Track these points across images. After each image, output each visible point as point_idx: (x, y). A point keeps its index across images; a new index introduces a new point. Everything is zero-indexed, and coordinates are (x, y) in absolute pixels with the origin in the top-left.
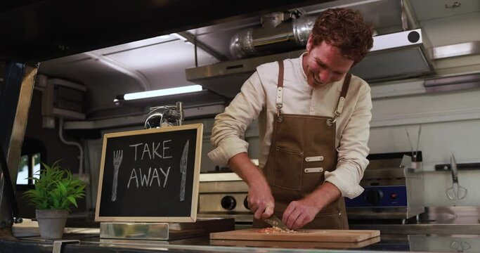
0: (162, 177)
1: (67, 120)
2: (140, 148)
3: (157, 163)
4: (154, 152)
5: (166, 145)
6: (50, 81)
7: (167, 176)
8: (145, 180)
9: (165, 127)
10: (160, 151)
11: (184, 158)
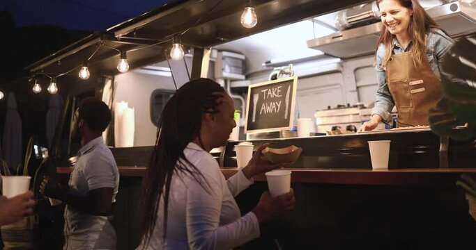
0: (277, 107)
1: (233, 80)
2: (267, 92)
3: (275, 99)
4: (274, 93)
5: (279, 89)
6: (220, 53)
7: (279, 106)
8: (269, 110)
9: (280, 79)
10: (276, 93)
11: (288, 96)
